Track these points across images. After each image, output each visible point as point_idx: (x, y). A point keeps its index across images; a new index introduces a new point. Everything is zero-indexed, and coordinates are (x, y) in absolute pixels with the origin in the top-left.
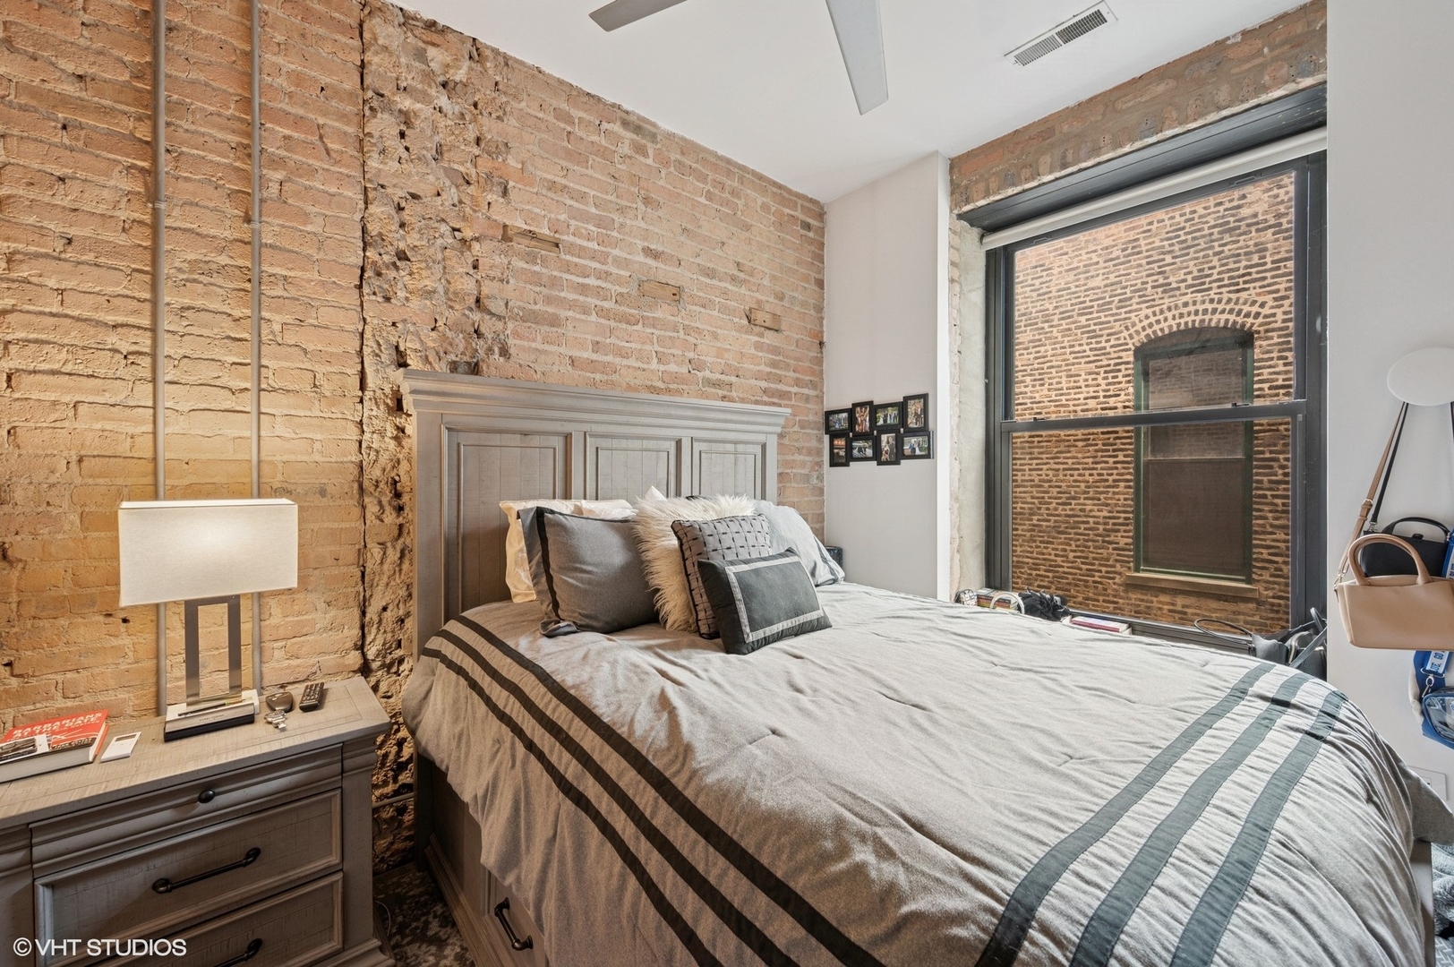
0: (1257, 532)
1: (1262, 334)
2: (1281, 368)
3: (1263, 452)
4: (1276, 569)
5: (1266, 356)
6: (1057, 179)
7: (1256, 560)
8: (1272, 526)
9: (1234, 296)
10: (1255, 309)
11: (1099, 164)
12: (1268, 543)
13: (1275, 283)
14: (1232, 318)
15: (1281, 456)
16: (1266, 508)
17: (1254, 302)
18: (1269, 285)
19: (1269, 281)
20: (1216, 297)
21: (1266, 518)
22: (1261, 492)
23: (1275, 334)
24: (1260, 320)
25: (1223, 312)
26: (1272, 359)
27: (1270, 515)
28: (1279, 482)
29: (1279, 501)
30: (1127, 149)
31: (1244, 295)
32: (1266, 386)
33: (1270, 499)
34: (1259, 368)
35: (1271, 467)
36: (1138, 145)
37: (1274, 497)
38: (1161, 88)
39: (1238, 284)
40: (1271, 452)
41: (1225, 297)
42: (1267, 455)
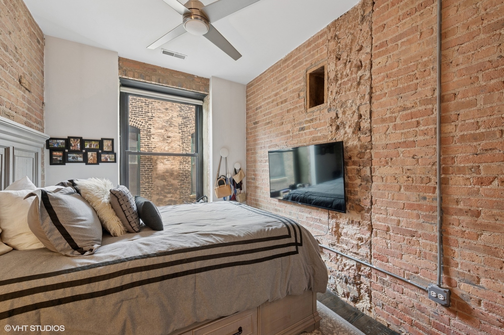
0: (141, 184)
1: (142, 130)
2: (146, 140)
3: (142, 162)
4: (146, 193)
5: (143, 136)
6: (155, 84)
7: (141, 192)
8: (145, 182)
9: (135, 118)
10: (140, 123)
11: (167, 86)
12: (144, 187)
13: (145, 118)
14: (135, 124)
15: (147, 164)
16: (144, 177)
17: (140, 121)
18: (144, 118)
19: (143, 117)
20: (131, 117)
21: (143, 180)
22: (142, 173)
23: (145, 131)
24: (142, 126)
25: (133, 122)
26: (144, 138)
27: (144, 179)
28: (146, 170)
29: (146, 175)
30: (174, 87)
31: (138, 118)
32: (143, 144)
33: (144, 175)
34: (142, 139)
35: (144, 166)
36: (177, 87)
37: (145, 174)
38: (182, 77)
39: (136, 115)
40: (145, 162)
41: (133, 117)
42: (144, 163)
